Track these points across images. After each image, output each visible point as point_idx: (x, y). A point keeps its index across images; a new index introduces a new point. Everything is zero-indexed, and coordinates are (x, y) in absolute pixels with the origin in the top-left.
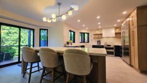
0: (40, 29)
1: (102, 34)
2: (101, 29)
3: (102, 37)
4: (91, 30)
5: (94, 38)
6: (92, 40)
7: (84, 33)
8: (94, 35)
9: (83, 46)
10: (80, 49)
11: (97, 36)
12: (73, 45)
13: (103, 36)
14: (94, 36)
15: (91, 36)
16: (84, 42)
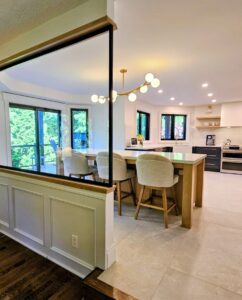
0: (72, 110)
1: (218, 119)
2: (219, 105)
3: (218, 127)
4: (193, 108)
5: (199, 128)
6: (192, 133)
7: (173, 116)
8: (200, 119)
9: (169, 150)
10: (163, 154)
11: (206, 124)
12: (145, 147)
13: (222, 124)
14: (198, 124)
15: (192, 123)
16: (173, 138)
